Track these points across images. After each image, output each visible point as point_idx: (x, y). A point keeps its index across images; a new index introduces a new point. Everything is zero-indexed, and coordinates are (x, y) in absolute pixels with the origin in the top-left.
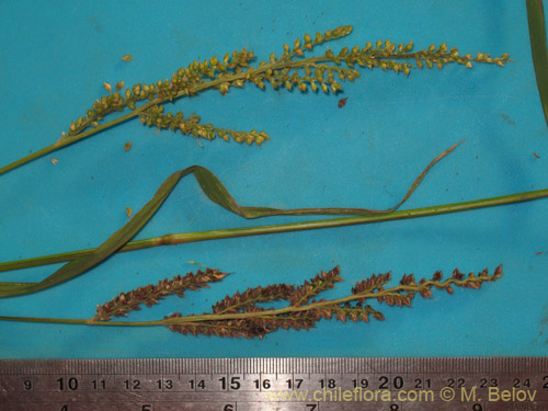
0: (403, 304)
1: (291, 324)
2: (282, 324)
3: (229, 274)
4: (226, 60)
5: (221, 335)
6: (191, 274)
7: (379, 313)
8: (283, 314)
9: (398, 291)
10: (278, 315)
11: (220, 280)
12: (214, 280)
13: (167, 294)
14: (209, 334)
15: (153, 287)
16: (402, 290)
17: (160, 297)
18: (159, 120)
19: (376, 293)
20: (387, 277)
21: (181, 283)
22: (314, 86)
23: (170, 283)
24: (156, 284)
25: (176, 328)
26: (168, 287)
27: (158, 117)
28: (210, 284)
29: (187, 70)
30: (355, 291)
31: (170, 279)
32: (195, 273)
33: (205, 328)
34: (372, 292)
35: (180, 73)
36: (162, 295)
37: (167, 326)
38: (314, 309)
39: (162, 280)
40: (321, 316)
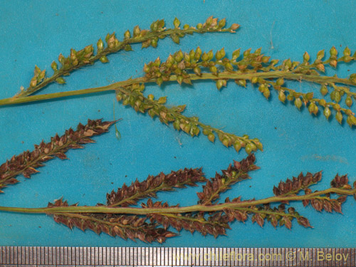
0: (332, 209)
1: (198, 227)
2: (187, 226)
3: (115, 123)
4: (235, 57)
5: (114, 234)
6: (71, 131)
7: (304, 219)
8: (190, 213)
9: (328, 194)
10: (183, 214)
11: (106, 131)
12: (100, 133)
13: (47, 160)
14: (99, 232)
15: (29, 154)
16: (333, 193)
17: (40, 164)
18: (138, 103)
19: (302, 196)
20: (317, 178)
21: (61, 143)
22: (328, 112)
23: (49, 146)
24: (32, 149)
25: (62, 219)
26: (46, 150)
27: (137, 99)
28: (96, 138)
29: (188, 57)
30: (277, 191)
31: (47, 141)
32: (75, 129)
33: (94, 223)
34: (297, 194)
35: (178, 58)
36: (41, 161)
37: (50, 215)
38: (227, 210)
39: (38, 143)
40: (235, 219)
